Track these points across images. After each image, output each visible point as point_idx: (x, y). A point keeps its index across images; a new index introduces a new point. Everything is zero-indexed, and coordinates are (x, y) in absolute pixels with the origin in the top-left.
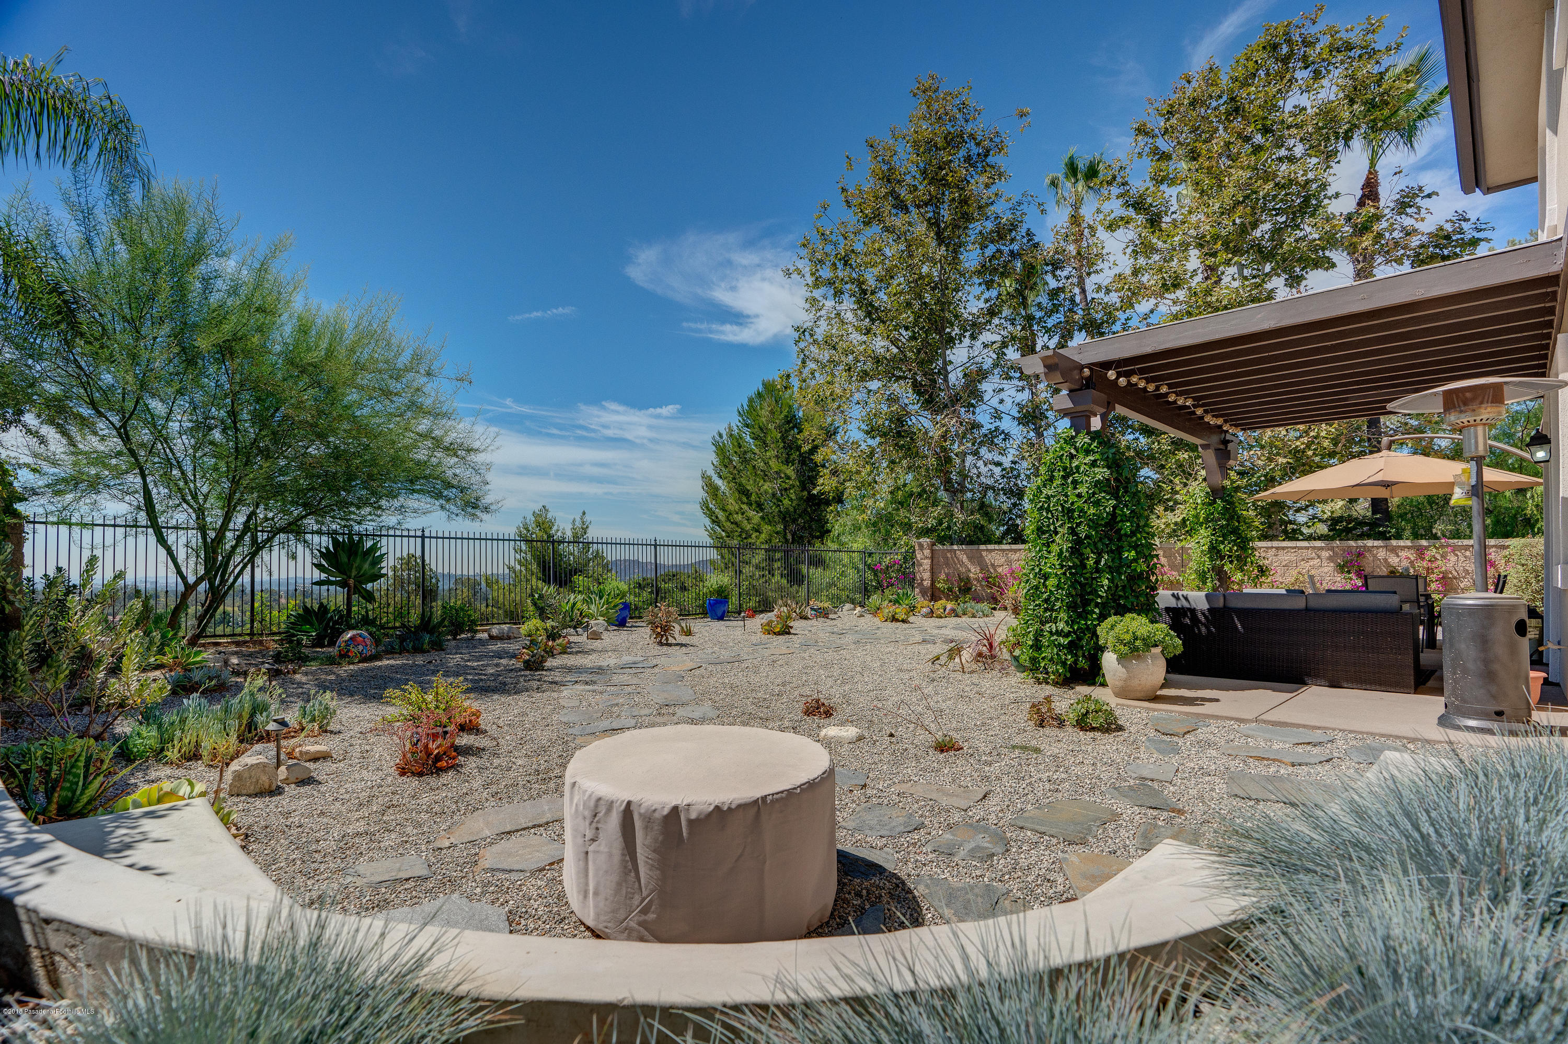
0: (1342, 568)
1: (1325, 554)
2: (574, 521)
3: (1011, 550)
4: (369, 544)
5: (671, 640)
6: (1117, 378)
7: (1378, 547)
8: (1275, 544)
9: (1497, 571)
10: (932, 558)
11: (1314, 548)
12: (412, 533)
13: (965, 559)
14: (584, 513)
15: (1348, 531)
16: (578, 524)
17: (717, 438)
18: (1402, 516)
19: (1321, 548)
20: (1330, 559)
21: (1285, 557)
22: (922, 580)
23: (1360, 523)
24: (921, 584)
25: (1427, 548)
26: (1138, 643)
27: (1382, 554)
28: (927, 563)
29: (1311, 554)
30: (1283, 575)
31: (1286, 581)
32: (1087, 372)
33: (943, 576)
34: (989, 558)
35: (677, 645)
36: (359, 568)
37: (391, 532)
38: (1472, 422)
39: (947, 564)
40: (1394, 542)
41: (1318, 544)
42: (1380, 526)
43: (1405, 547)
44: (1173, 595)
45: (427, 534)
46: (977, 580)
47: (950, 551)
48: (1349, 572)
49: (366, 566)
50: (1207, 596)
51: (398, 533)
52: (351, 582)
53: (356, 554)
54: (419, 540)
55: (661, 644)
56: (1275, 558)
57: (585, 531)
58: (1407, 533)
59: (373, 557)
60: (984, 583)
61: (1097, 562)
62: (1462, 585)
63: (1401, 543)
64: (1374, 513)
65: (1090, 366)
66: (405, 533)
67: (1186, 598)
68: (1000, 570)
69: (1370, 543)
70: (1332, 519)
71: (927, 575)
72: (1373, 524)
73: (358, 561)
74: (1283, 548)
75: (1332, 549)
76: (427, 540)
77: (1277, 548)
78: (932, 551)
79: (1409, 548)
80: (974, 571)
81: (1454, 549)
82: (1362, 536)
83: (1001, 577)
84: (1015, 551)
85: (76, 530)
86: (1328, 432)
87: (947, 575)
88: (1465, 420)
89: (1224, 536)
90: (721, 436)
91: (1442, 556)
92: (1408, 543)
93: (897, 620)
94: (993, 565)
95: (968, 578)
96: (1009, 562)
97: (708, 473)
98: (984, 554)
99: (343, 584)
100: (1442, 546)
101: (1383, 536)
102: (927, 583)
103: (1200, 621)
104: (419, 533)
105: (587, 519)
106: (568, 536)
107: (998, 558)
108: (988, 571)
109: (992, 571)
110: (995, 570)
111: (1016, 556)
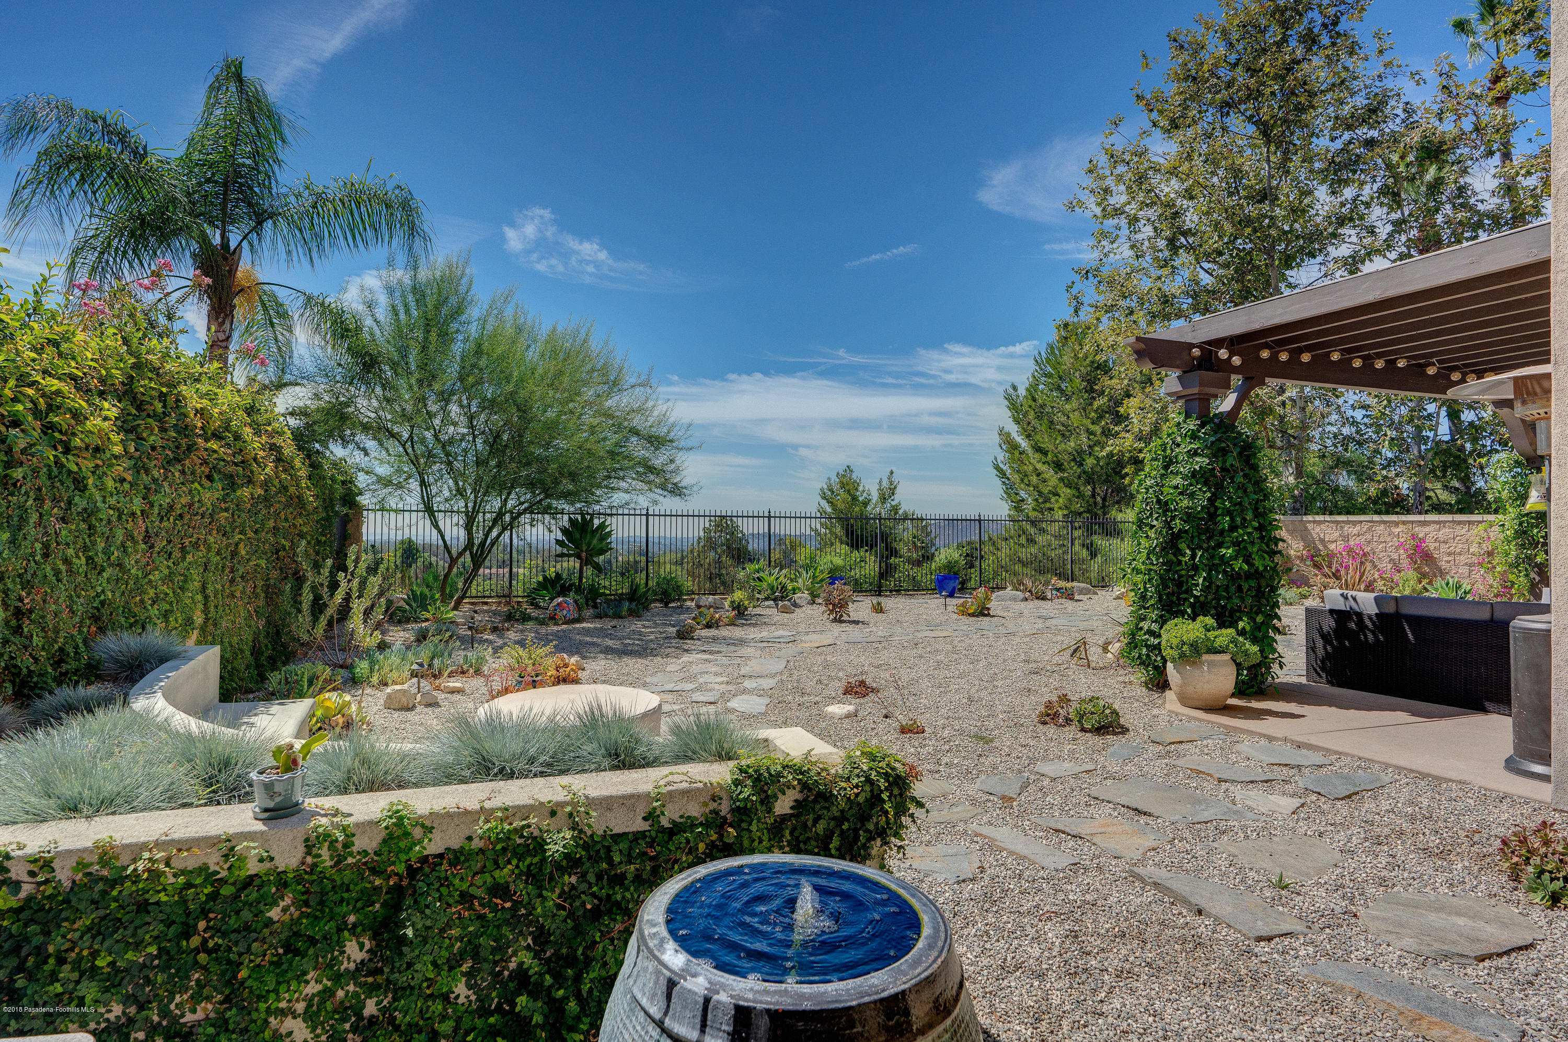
2: (880, 482)
3: (1348, 522)
4: (596, 522)
5: (845, 618)
6: (1230, 358)
12: (638, 512)
14: (892, 473)
16: (885, 484)
17: (1011, 391)
26: (1185, 648)
32: (1196, 352)
34: (1316, 531)
35: (849, 622)
36: (589, 544)
37: (620, 512)
38: (1543, 415)
44: (1342, 595)
45: (651, 512)
46: (1301, 559)
49: (595, 542)
50: (1376, 599)
51: (626, 512)
52: (584, 555)
53: (586, 531)
54: (644, 518)
55: (835, 620)
57: (893, 491)
59: (602, 533)
60: (1308, 563)
61: (1193, 557)
65: (1200, 346)
66: (632, 512)
67: (1354, 599)
68: (1332, 547)
73: (588, 537)
76: (651, 518)
83: (1333, 555)
84: (1354, 523)
85: (393, 515)
88: (1534, 412)
90: (1015, 388)
94: (1322, 541)
96: (1346, 538)
97: (1006, 430)
98: (1310, 526)
99: (578, 556)
103: (1367, 627)
104: (644, 512)
105: (895, 478)
106: (875, 496)
107: (1329, 531)
108: (1315, 548)
109: (1321, 547)
110: (1325, 547)
111: (1356, 530)
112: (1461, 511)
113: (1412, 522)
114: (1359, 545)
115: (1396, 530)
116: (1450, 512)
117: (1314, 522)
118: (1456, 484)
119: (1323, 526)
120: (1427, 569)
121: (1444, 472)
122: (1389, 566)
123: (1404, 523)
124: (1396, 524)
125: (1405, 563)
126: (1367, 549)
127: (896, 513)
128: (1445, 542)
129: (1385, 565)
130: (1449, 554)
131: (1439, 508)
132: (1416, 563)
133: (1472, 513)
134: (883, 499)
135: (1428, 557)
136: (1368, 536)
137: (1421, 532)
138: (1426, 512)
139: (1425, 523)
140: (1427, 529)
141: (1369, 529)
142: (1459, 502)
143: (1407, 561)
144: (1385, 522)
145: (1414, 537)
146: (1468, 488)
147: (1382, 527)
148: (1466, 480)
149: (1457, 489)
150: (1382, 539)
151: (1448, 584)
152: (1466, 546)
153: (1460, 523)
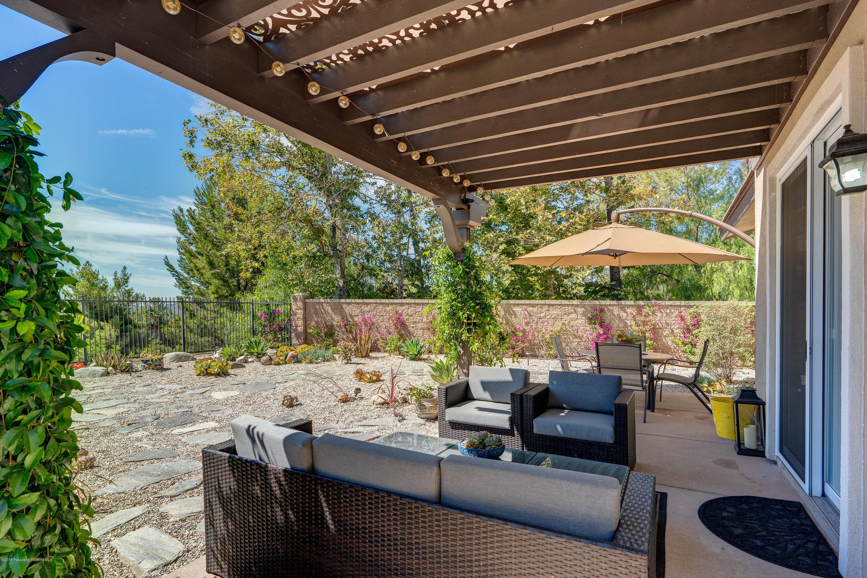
0: (592, 320)
1: (580, 310)
2: (116, 273)
3: (364, 304)
7: (613, 305)
8: (548, 302)
9: (685, 324)
10: (305, 309)
11: (573, 305)
13: (330, 310)
14: (125, 268)
15: (595, 292)
16: (120, 275)
18: (628, 284)
19: (577, 306)
20: (584, 314)
21: (554, 312)
22: (297, 326)
23: (603, 287)
24: (296, 330)
25: (643, 307)
27: (616, 311)
28: (300, 313)
29: (570, 309)
30: (553, 325)
31: (555, 330)
33: (313, 323)
34: (348, 309)
39: (317, 314)
40: (623, 302)
41: (575, 302)
42: (615, 290)
43: (630, 306)
46: (339, 326)
47: (318, 303)
48: (595, 324)
56: (548, 313)
57: (126, 281)
58: (630, 296)
60: (343, 329)
62: (665, 334)
63: (628, 303)
64: (612, 280)
68: (356, 319)
69: (608, 302)
70: (586, 284)
71: (300, 323)
72: (611, 288)
74: (553, 305)
75: (584, 306)
77: (549, 305)
78: (305, 304)
79: (632, 306)
80: (337, 320)
81: (660, 307)
82: (604, 297)
83: (356, 325)
84: (367, 304)
86: (581, 220)
87: (317, 323)
89: (464, 302)
91: (653, 313)
92: (632, 303)
93: (211, 374)
94: (351, 315)
95: (332, 326)
96: (363, 313)
98: (344, 306)
100: (653, 306)
101: (617, 298)
102: (300, 329)
105: (128, 271)
106: (111, 283)
107: (354, 309)
108: (347, 320)
109: (350, 320)
110: (352, 319)
111: (367, 308)
112: (419, 297)
113: (396, 304)
114: (370, 318)
115: (388, 309)
116: (414, 298)
117: (346, 303)
118: (417, 283)
119: (350, 306)
120: (403, 332)
121: (412, 276)
122: (385, 330)
123: (392, 304)
124: (388, 305)
125: (392, 329)
126: (374, 320)
127: (129, 296)
128: (412, 316)
129: (383, 330)
130: (414, 323)
131: (410, 295)
132: (398, 328)
133: (424, 299)
134: (118, 285)
135: (403, 325)
136: (374, 312)
137: (400, 309)
138: (405, 298)
139: (402, 304)
140: (403, 308)
141: (375, 308)
142: (418, 292)
143: (393, 327)
144: (382, 304)
145: (397, 313)
146: (422, 285)
147: (381, 307)
148: (421, 280)
149: (418, 286)
150: (381, 314)
151: (412, 342)
152: (421, 318)
153: (418, 304)
